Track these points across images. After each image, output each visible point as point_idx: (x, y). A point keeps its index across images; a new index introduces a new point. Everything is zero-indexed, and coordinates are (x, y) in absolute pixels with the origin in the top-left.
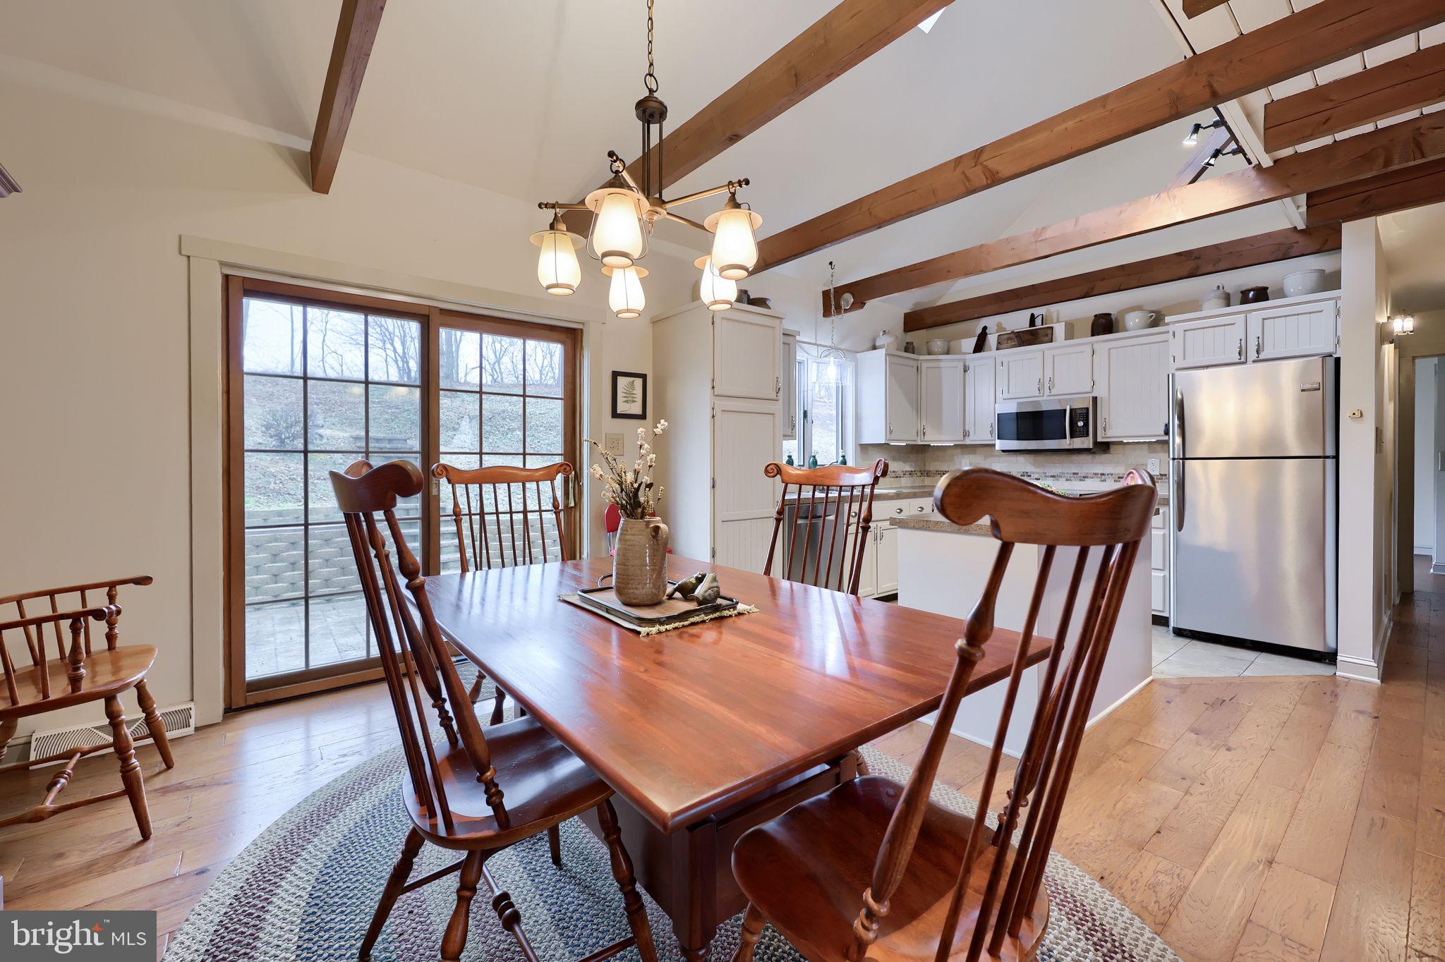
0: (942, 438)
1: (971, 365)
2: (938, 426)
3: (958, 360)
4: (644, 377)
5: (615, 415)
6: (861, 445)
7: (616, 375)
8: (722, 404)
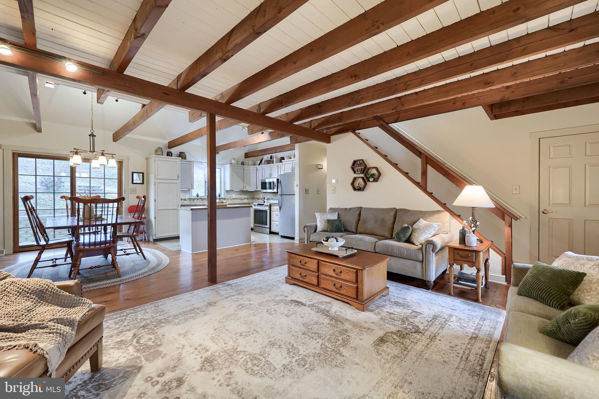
0: (251, 188)
1: (258, 168)
2: (250, 185)
3: (255, 167)
4: (143, 173)
5: (133, 183)
6: (227, 191)
7: (133, 173)
8: (157, 181)
